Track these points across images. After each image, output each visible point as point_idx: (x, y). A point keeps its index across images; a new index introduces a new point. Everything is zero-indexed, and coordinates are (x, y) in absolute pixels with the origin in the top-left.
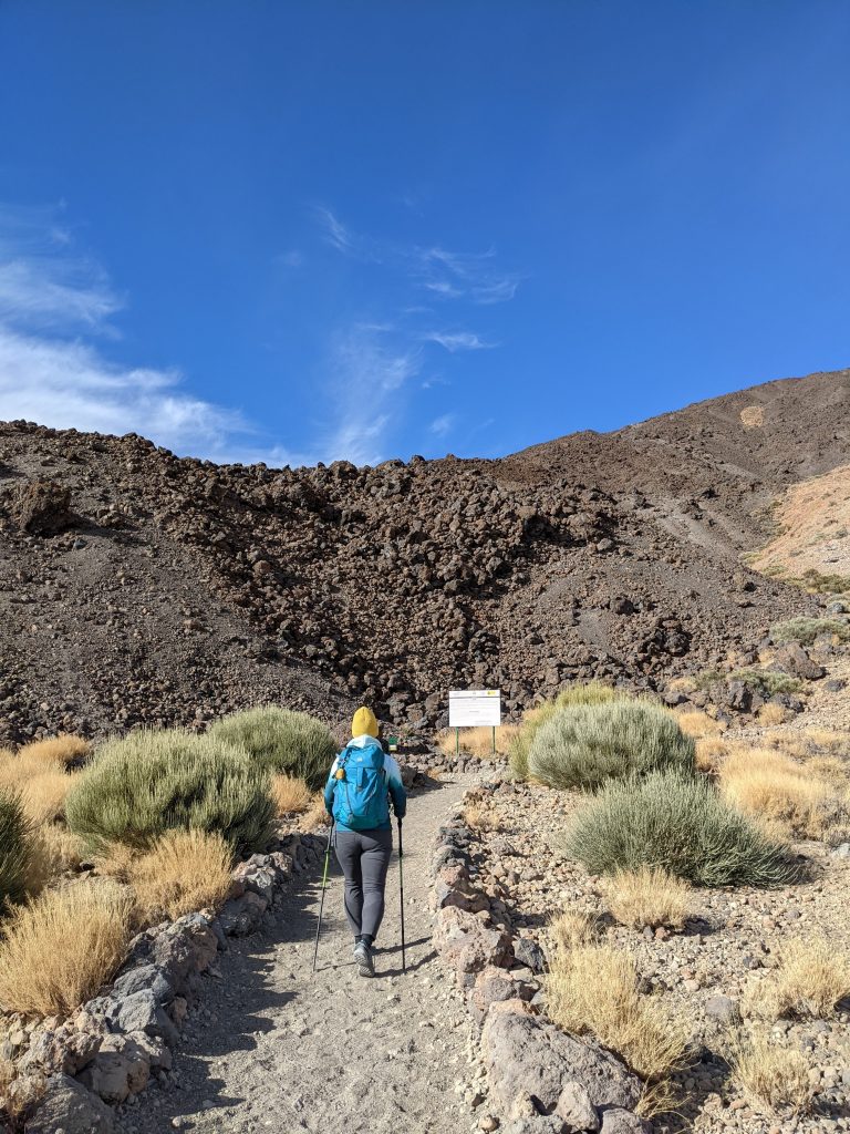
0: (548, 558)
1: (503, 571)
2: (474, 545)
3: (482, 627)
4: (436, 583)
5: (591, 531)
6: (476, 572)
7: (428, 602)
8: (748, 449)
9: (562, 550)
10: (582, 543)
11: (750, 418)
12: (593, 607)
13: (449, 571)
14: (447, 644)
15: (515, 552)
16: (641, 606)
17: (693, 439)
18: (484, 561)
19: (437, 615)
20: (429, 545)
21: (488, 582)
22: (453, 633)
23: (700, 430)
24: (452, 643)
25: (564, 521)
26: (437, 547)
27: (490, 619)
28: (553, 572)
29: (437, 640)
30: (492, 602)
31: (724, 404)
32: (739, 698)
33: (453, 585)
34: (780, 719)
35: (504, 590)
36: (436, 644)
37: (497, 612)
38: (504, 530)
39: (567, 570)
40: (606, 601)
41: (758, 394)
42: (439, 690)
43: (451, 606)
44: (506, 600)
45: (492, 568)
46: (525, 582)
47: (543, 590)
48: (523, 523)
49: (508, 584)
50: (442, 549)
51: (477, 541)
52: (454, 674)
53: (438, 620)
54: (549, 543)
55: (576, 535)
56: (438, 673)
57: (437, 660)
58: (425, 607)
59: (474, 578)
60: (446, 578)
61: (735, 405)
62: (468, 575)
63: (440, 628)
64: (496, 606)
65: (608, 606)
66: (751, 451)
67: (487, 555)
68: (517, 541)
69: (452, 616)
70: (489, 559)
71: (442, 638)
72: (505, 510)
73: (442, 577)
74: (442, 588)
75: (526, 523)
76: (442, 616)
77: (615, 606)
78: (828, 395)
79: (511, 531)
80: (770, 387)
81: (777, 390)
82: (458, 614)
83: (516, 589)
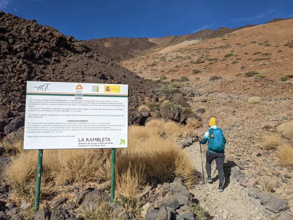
0: (67, 55)
1: (48, 55)
2: (33, 41)
3: (38, 75)
4: (12, 52)
5: (84, 49)
6: (35, 52)
7: (7, 59)
8: (107, 52)
9: (72, 54)
10: (79, 53)
11: (107, 45)
12: (90, 75)
13: (20, 47)
14: (17, 80)
15: (53, 49)
16: (108, 77)
17: (94, 47)
18: (39, 49)
19: (12, 65)
20: (10, 35)
21: (40, 58)
22: (22, 75)
23: (95, 45)
24: (20, 80)
25: (72, 44)
26: (14, 37)
27: (42, 73)
28: (70, 60)
29: (11, 78)
30: (43, 66)
31: (101, 40)
32: (176, 115)
33: (22, 54)
34: (197, 126)
35: (49, 63)
36: (10, 80)
37: (45, 71)
38: (48, 39)
39: (76, 60)
40: (95, 73)
41: (108, 39)
42: (10, 104)
43: (21, 63)
44: (50, 67)
45: (43, 52)
46: (58, 61)
47: (66, 66)
48: (57, 38)
49: (50, 61)
50: (17, 38)
51: (35, 40)
52: (21, 96)
53: (12, 68)
54: (67, 50)
55: (77, 50)
56: (10, 95)
57: (10, 88)
58: (4, 61)
59: (33, 55)
60: (18, 50)
61: (103, 41)
62: (30, 52)
63: (12, 72)
64: (45, 68)
65: (95, 75)
66: (108, 53)
67: (40, 46)
68: (54, 45)
69: (21, 67)
70: (41, 48)
71: (14, 77)
72: (49, 32)
73: (16, 50)
74: (16, 54)
75: (58, 39)
76: (15, 66)
77: (99, 75)
78: (125, 43)
79: (51, 40)
80: (111, 38)
81: (113, 40)
82: (24, 66)
83: (54, 64)
